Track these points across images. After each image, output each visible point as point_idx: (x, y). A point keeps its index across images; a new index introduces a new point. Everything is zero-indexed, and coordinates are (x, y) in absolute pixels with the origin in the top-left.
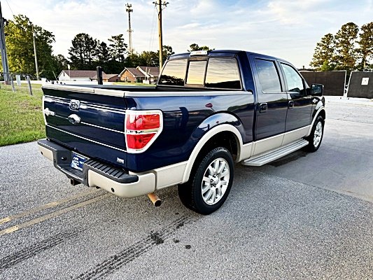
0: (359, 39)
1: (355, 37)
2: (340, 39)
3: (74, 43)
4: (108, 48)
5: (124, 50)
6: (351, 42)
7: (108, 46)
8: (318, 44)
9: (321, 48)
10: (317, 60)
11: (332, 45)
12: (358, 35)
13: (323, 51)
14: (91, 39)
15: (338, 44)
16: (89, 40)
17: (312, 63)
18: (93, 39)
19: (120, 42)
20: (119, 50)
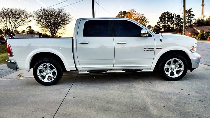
3: (160, 18)
4: (181, 18)
5: (192, 17)
7: (181, 17)
14: (171, 14)
16: (169, 15)
18: (172, 15)
19: (189, 13)
20: (189, 18)
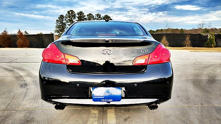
0: (77, 19)
1: (75, 18)
2: (68, 18)
6: (74, 20)
8: (57, 20)
9: (59, 22)
10: (58, 29)
11: (64, 21)
12: (76, 17)
13: (61, 24)
15: (67, 21)
17: (56, 31)
